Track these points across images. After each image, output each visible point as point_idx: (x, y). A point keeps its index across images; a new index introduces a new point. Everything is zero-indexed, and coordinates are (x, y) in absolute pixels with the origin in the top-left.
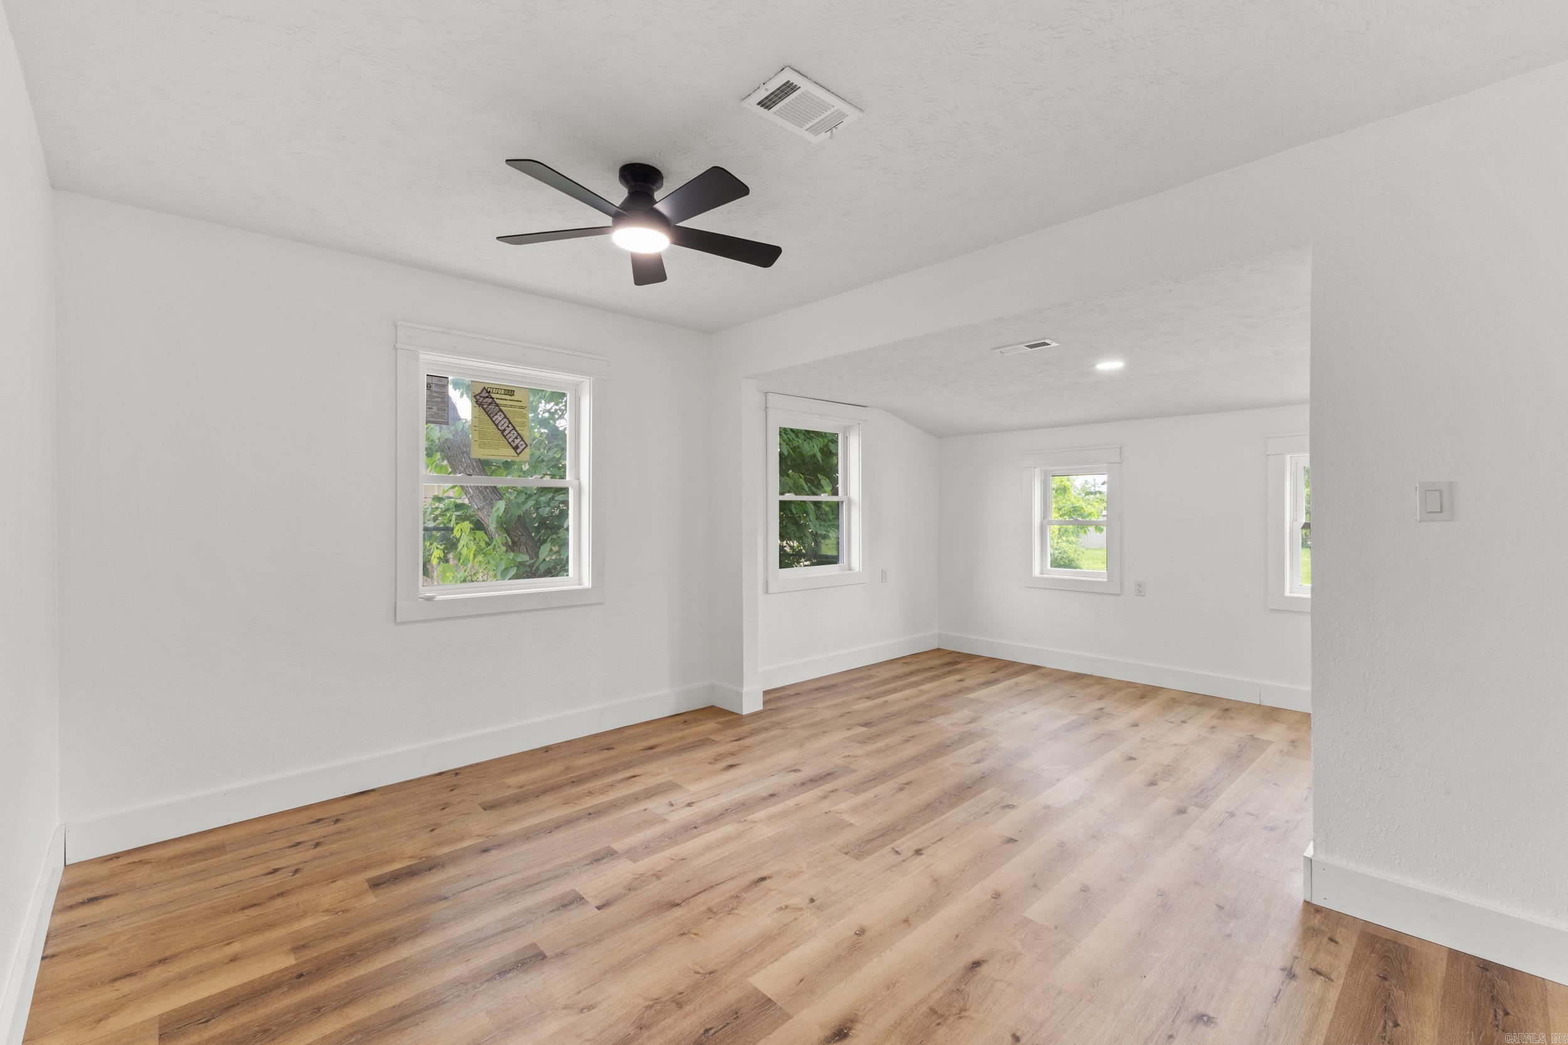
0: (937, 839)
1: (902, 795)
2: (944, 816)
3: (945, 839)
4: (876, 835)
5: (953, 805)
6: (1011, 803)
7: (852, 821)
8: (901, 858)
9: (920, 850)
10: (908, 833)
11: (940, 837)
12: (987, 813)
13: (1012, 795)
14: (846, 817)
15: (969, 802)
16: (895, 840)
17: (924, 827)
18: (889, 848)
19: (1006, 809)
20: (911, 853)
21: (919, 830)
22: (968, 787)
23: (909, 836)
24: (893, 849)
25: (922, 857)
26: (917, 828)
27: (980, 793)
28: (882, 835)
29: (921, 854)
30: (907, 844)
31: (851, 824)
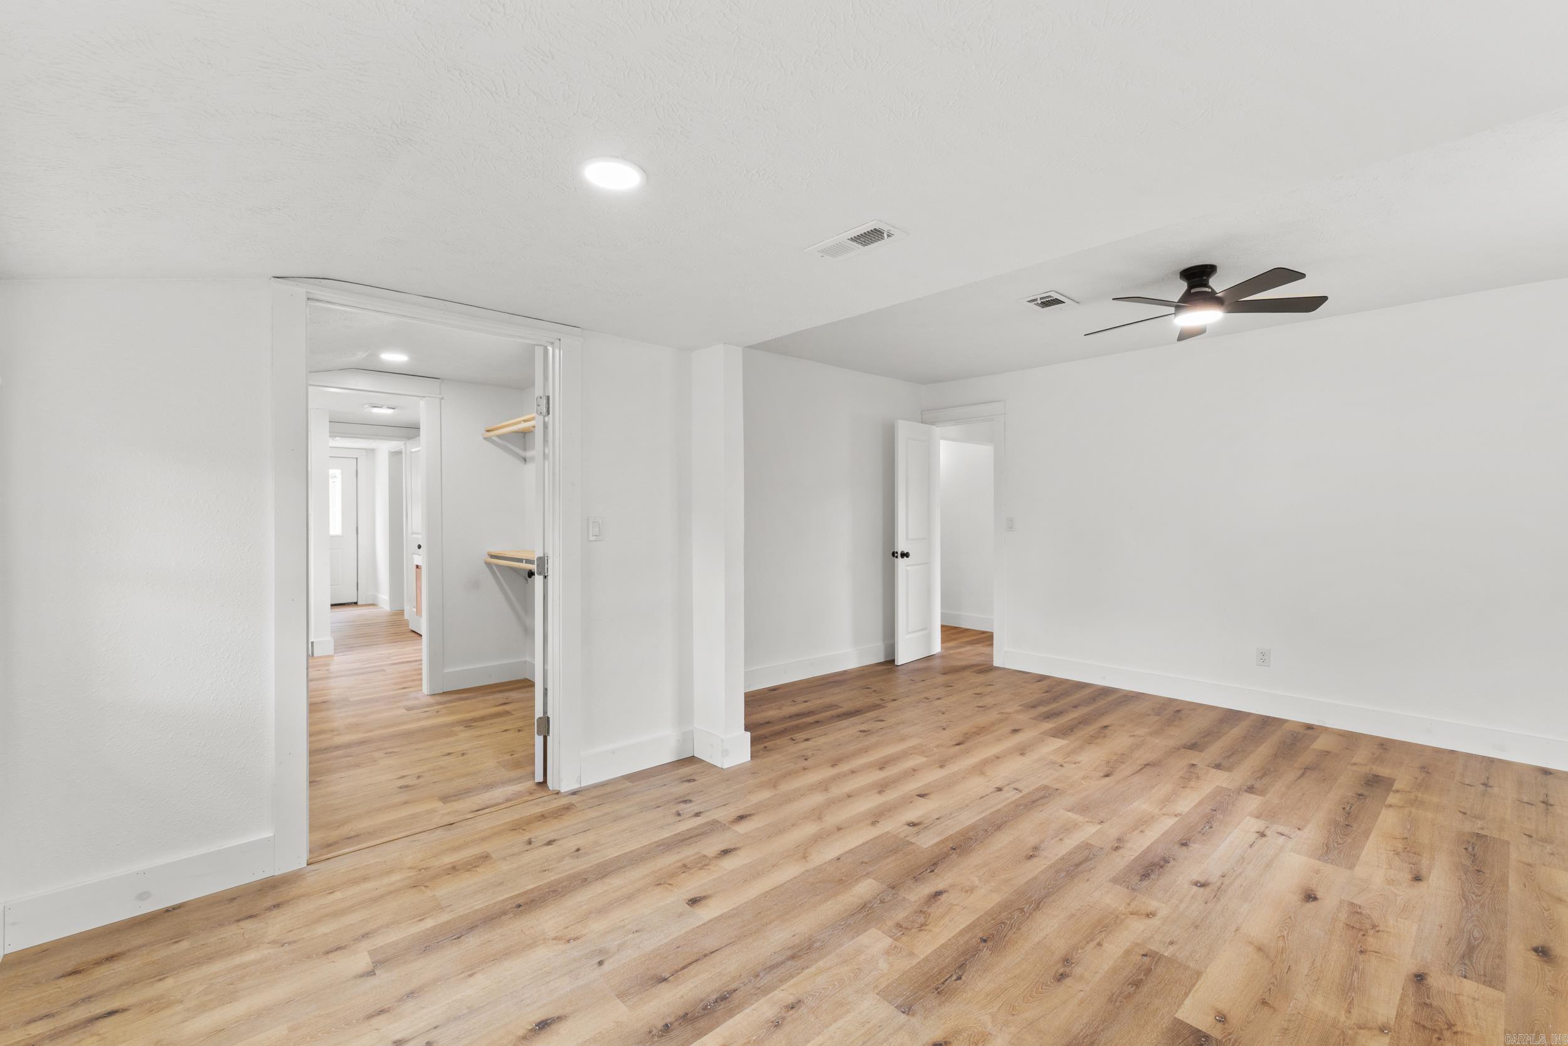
0: (985, 798)
1: (1033, 841)
2: (981, 817)
3: (979, 797)
4: (1040, 801)
5: (973, 827)
6: (910, 828)
7: (1070, 814)
8: (1012, 786)
9: (998, 791)
10: (1012, 803)
11: (982, 799)
12: (938, 819)
13: (905, 837)
14: (1079, 818)
15: (955, 831)
16: (1022, 797)
17: (999, 807)
18: (1024, 793)
19: (917, 822)
20: (1006, 788)
21: (1003, 804)
22: (954, 849)
23: (1010, 800)
24: (1020, 791)
25: (996, 786)
26: (1005, 806)
27: (942, 842)
28: (1034, 802)
29: (997, 788)
30: (1010, 796)
31: (1069, 811)
